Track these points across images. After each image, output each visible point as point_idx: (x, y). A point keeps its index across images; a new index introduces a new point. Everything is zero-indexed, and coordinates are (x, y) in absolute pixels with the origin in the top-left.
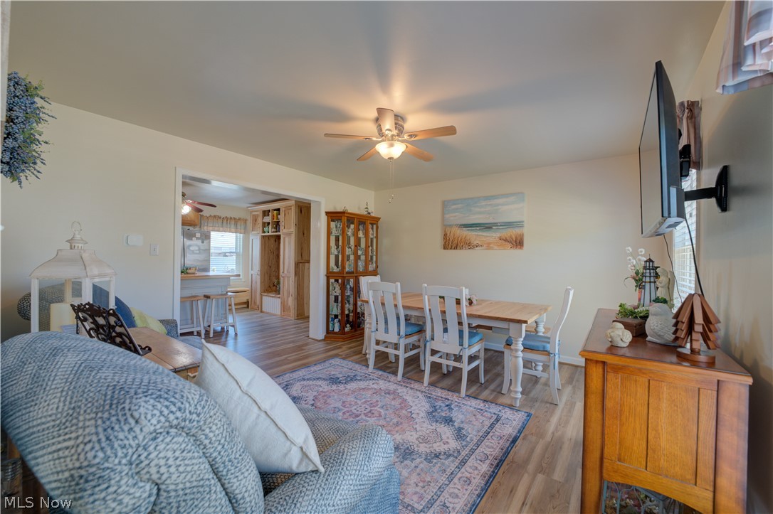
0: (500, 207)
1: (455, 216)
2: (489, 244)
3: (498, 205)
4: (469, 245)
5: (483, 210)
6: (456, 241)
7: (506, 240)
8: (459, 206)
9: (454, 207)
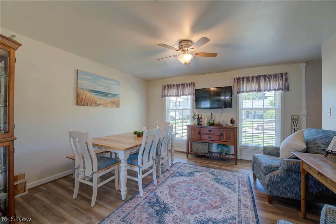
0: (111, 85)
1: (87, 83)
2: (106, 104)
3: (110, 84)
4: (96, 104)
5: (103, 84)
6: (87, 100)
7: (113, 103)
8: (89, 77)
9: (85, 76)
